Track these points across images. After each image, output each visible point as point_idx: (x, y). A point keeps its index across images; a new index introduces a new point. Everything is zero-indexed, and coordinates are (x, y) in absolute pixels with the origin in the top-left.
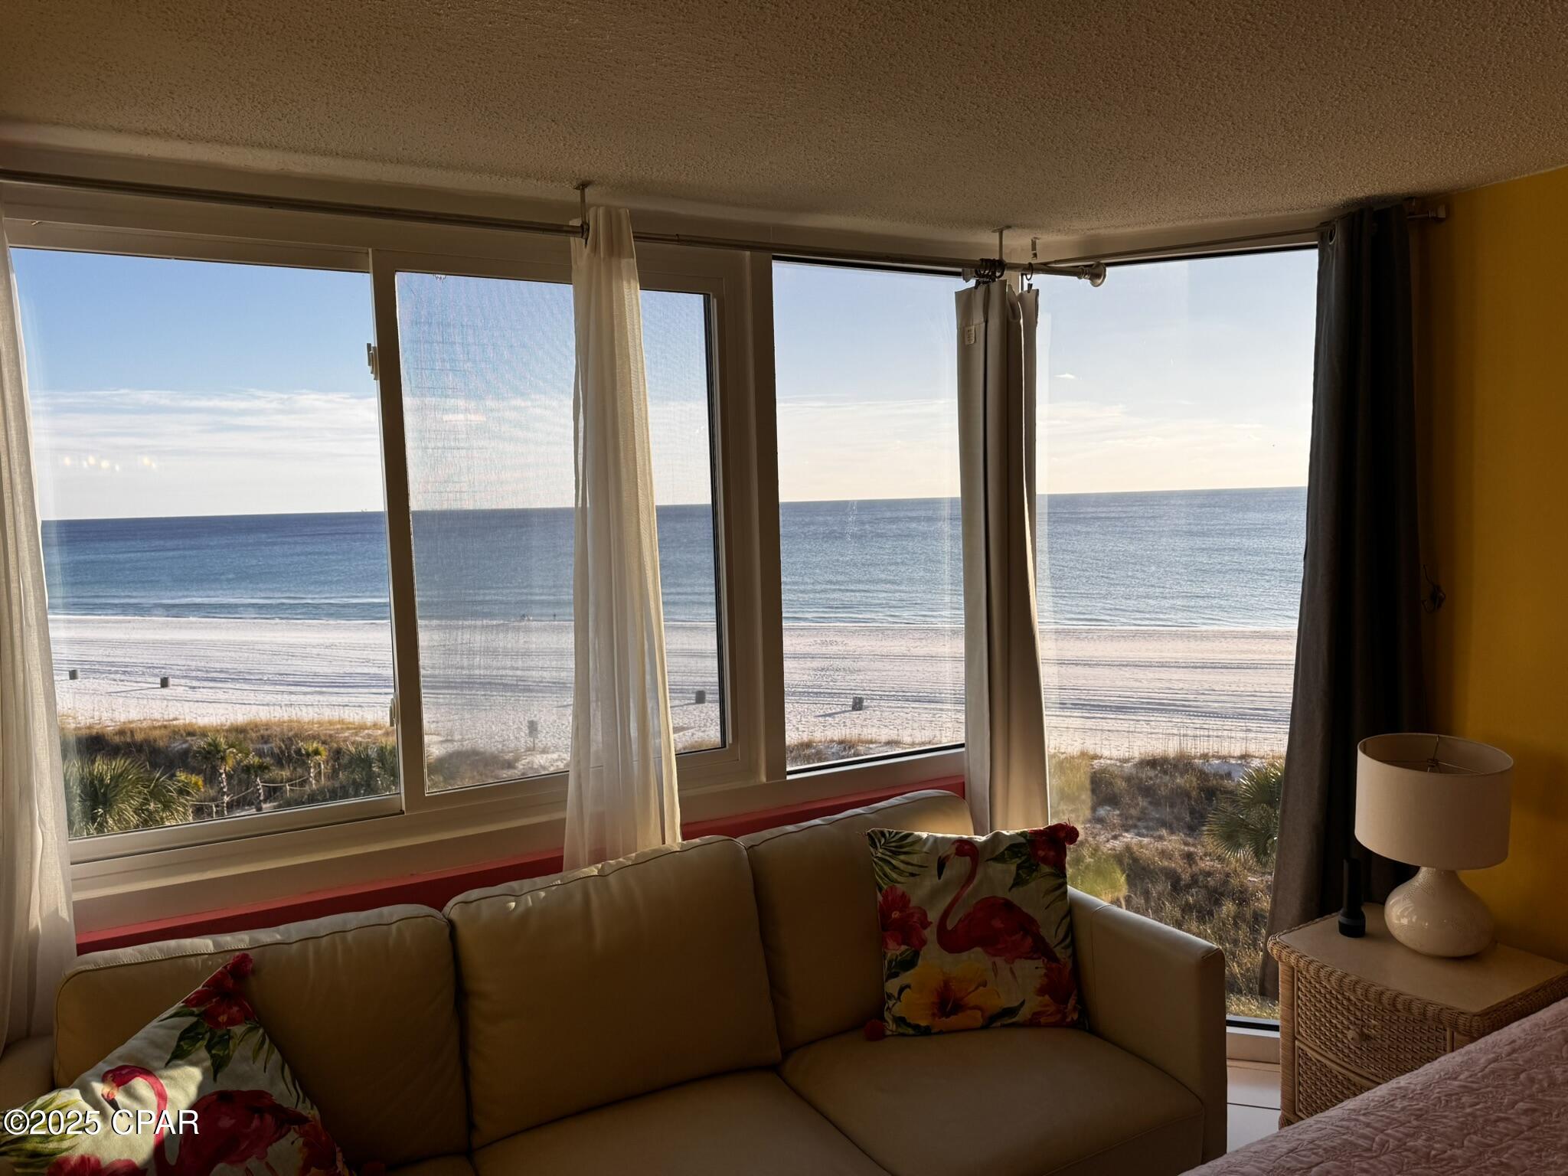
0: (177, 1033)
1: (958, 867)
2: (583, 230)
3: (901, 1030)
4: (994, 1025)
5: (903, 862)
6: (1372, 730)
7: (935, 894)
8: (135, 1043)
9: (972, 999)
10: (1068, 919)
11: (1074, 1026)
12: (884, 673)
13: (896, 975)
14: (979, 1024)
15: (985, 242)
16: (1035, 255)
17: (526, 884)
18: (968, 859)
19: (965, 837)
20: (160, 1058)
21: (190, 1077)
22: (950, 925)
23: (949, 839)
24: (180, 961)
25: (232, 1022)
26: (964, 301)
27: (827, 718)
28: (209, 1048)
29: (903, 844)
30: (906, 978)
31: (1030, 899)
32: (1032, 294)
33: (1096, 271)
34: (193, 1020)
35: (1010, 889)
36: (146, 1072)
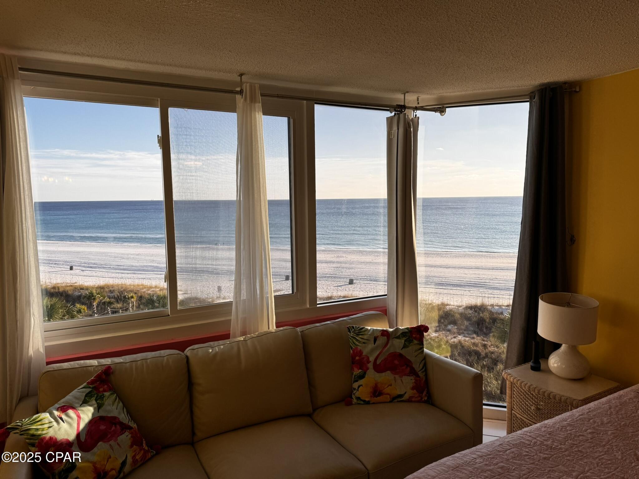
0: (84, 394)
1: (382, 340)
2: (241, 92)
3: (358, 402)
4: (394, 401)
5: (361, 338)
7: (373, 350)
8: (68, 397)
9: (387, 390)
10: (424, 361)
11: (425, 402)
12: (362, 269)
13: (357, 381)
14: (389, 401)
15: (398, 98)
16: (418, 103)
17: (216, 343)
18: (386, 337)
19: (385, 329)
20: (78, 403)
21: (89, 410)
22: (378, 362)
23: (379, 330)
24: (85, 368)
25: (105, 391)
26: (390, 121)
27: (339, 287)
28: (96, 400)
29: (361, 331)
30: (361, 382)
31: (409, 353)
32: (417, 119)
33: (442, 110)
34: (90, 390)
35: (402, 349)
36: (73, 408)
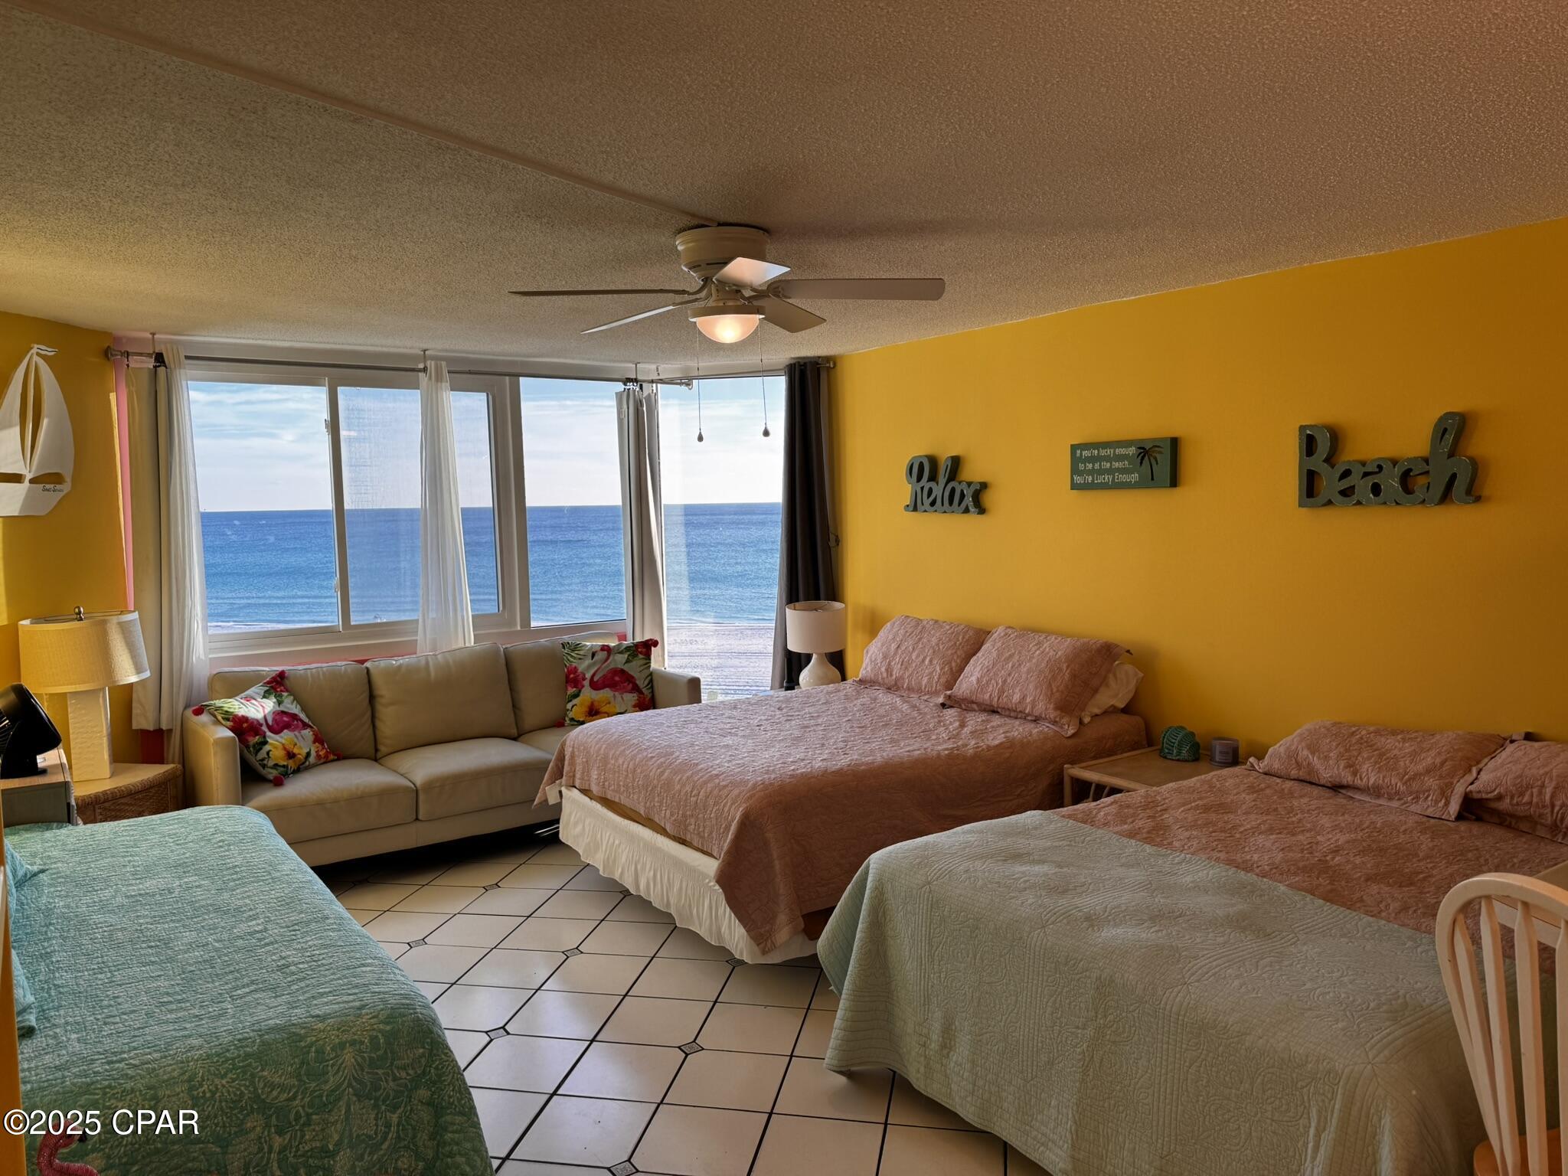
0: (263, 691)
1: (602, 655)
2: (425, 370)
3: (572, 723)
5: (577, 655)
6: (807, 599)
7: (589, 667)
8: (249, 692)
9: (603, 709)
10: (650, 676)
13: (571, 701)
16: (661, 375)
18: (606, 653)
19: (607, 644)
20: (259, 696)
21: (270, 703)
22: (595, 679)
23: (598, 645)
24: (259, 672)
25: (281, 691)
26: (619, 395)
28: (275, 697)
29: (577, 647)
30: (575, 701)
31: (634, 669)
32: (654, 395)
33: (689, 383)
34: (268, 688)
35: (624, 665)
36: (255, 699)
